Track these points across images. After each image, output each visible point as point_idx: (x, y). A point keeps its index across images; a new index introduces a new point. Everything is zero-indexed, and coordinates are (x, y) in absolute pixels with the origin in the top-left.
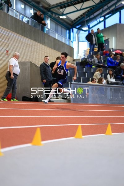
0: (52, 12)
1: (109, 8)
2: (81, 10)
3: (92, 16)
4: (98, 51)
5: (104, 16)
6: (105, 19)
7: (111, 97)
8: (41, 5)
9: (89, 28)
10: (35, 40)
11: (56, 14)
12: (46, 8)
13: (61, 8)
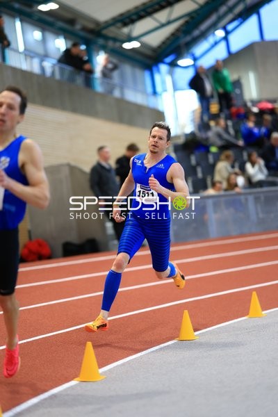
0: (106, 38)
1: (231, 10)
2: (169, 23)
3: (196, 33)
4: (221, 110)
5: (224, 28)
6: (227, 33)
7: (261, 216)
8: (78, 27)
9: (195, 59)
10: (74, 110)
11: (115, 40)
12: (91, 31)
13: (125, 24)
